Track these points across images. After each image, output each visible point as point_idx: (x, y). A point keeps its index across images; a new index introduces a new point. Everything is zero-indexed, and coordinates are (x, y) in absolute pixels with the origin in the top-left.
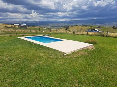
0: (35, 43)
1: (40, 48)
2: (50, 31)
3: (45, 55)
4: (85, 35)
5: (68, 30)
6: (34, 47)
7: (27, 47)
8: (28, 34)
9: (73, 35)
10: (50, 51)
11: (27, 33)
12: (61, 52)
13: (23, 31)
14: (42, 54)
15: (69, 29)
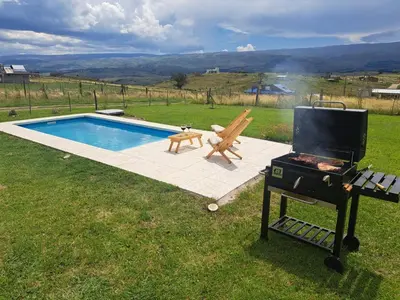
0: (65, 153)
1: (92, 179)
2: (122, 92)
3: (120, 218)
4: (247, 105)
5: (183, 87)
6: (62, 175)
7: (28, 176)
8: (35, 108)
9: (210, 106)
10: (143, 190)
11: (31, 102)
12: (193, 196)
13: (13, 93)
14: (104, 215)
15: (186, 82)
